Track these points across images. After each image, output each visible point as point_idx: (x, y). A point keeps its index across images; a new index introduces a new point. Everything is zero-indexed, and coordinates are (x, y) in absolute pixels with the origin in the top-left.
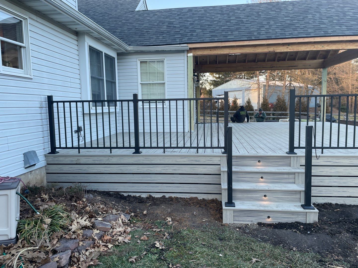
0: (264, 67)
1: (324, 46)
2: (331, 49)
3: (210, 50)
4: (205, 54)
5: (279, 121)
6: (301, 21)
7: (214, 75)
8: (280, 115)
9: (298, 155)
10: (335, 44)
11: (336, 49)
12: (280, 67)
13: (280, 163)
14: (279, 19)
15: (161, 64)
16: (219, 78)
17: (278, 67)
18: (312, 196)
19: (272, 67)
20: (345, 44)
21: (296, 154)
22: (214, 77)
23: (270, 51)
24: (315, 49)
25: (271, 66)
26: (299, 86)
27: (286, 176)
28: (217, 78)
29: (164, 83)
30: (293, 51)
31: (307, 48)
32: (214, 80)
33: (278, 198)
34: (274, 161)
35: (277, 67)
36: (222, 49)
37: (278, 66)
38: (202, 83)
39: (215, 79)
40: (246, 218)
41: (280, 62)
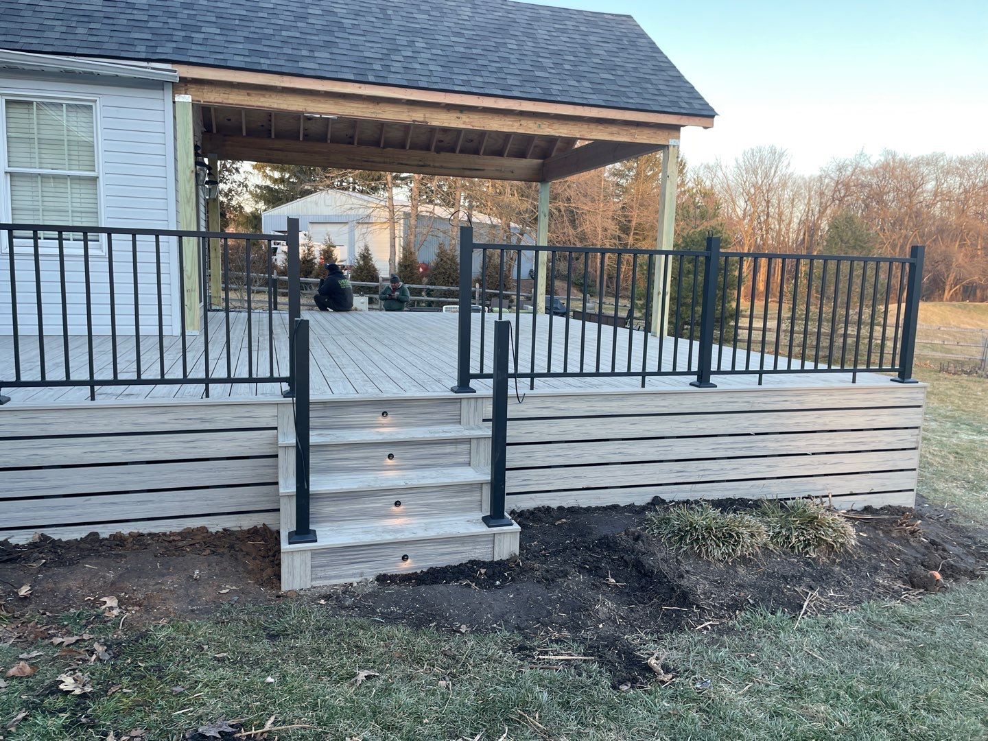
0: (402, 164)
1: (543, 126)
2: (557, 135)
3: (249, 95)
4: (231, 102)
5: (441, 311)
6: (491, 53)
7: (268, 172)
8: (445, 294)
9: (478, 394)
10: (567, 124)
11: (568, 136)
12: (442, 167)
13: (435, 417)
14: (437, 37)
15: (82, 117)
16: (282, 180)
17: (438, 167)
18: (508, 494)
19: (422, 166)
20: (586, 126)
21: (475, 392)
22: (266, 176)
23: (414, 121)
24: (521, 131)
25: (421, 163)
26: (489, 222)
27: (449, 449)
28: (275, 181)
29: (95, 179)
30: (472, 128)
31: (503, 125)
32: (268, 187)
33: (428, 505)
34: (422, 410)
35: (435, 167)
36: (285, 95)
37: (437, 165)
38: (230, 190)
39: (268, 183)
40: (345, 567)
41: (443, 154)
